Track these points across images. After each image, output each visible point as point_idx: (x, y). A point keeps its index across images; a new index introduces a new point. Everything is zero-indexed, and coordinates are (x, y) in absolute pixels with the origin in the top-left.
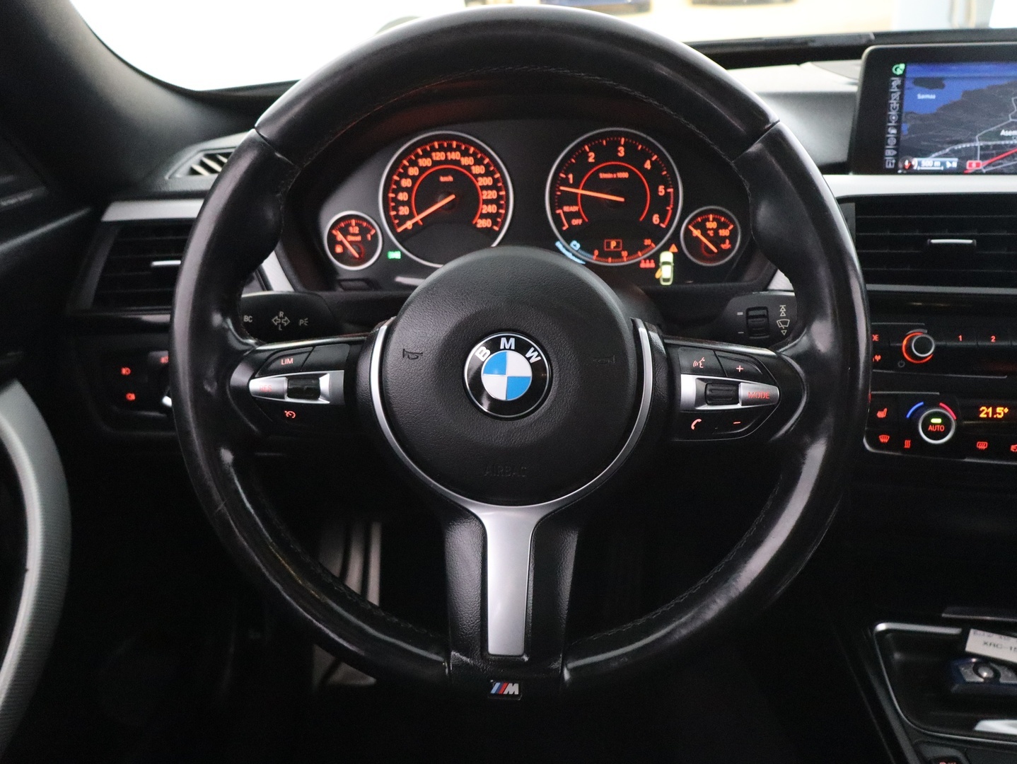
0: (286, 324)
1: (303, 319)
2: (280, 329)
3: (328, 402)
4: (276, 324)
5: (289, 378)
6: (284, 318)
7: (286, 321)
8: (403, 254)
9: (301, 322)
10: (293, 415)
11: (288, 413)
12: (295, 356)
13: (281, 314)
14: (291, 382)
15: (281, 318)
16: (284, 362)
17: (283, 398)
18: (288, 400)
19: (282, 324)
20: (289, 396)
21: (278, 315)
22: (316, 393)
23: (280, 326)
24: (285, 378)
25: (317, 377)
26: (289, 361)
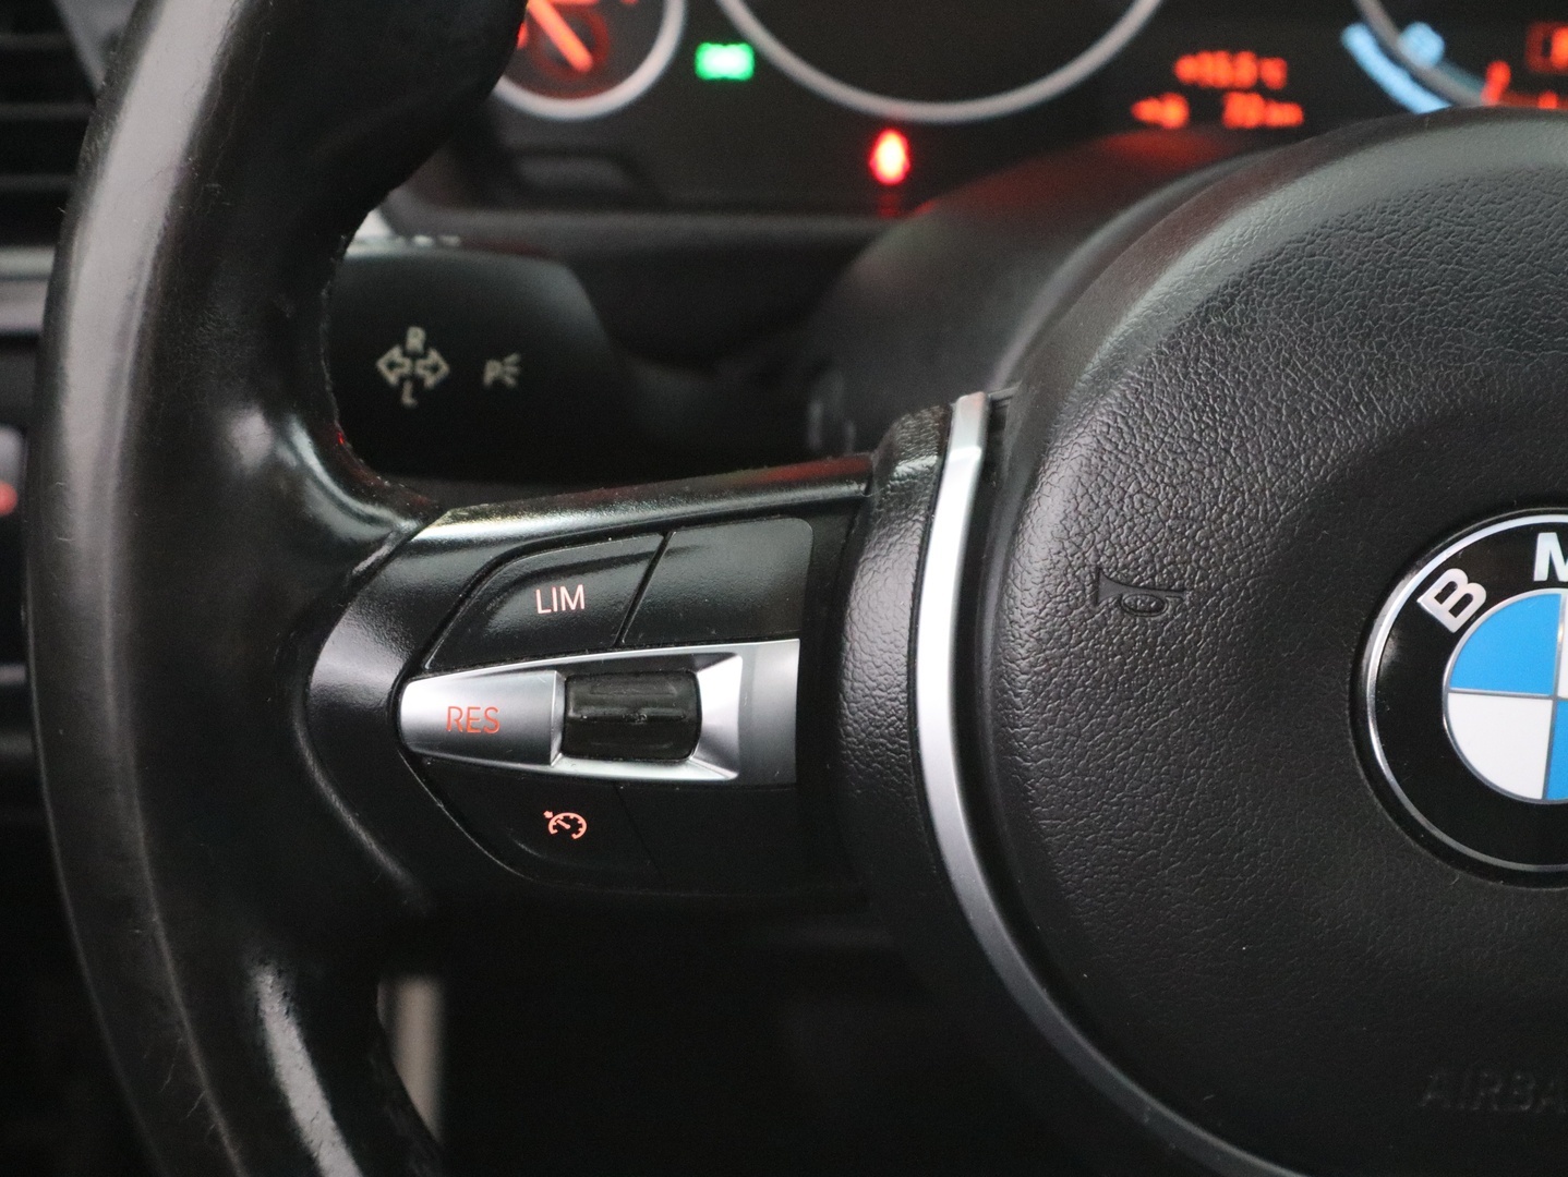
0: (431, 381)
1: (500, 356)
2: (408, 399)
3: (731, 775)
4: (392, 378)
5: (571, 675)
6: (424, 355)
7: (433, 368)
8: (761, 61)
9: (492, 371)
10: (575, 826)
11: (554, 820)
12: (591, 578)
13: (416, 337)
14: (581, 689)
15: (414, 356)
16: (547, 603)
17: (546, 760)
18: (562, 765)
19: (417, 382)
20: (566, 751)
21: (401, 340)
22: (681, 734)
23: (408, 387)
24: (554, 674)
25: (685, 670)
26: (569, 597)
